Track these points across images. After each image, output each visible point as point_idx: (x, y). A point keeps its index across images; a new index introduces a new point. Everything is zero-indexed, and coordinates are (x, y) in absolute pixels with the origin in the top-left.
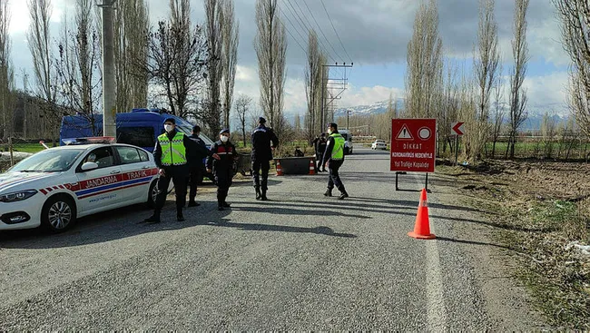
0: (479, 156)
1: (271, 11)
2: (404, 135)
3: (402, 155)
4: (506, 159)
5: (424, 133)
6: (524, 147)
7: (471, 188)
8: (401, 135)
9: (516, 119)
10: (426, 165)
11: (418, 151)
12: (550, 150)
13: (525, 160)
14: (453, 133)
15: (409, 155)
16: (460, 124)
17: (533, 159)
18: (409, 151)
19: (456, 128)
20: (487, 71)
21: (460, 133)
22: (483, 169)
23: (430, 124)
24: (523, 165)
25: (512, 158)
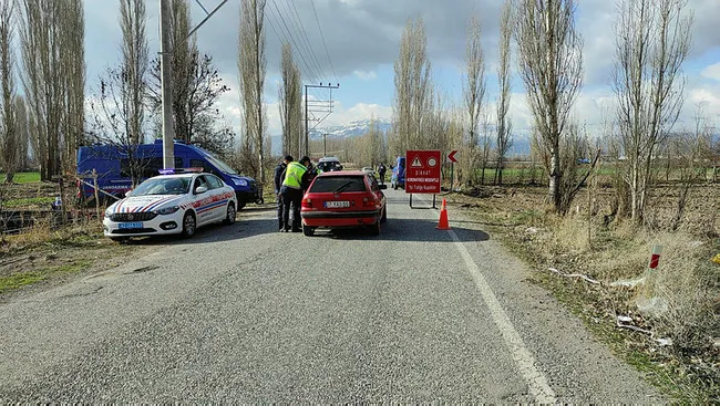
0: (470, 182)
2: (417, 164)
3: (415, 180)
4: (494, 185)
5: (432, 162)
6: (511, 173)
7: (468, 206)
8: (414, 164)
9: (503, 144)
10: (434, 188)
11: (428, 177)
12: (534, 176)
13: (512, 185)
14: (449, 160)
15: (420, 180)
16: (454, 152)
17: (518, 184)
18: (419, 176)
19: (451, 156)
20: (475, 97)
21: (454, 160)
22: (475, 193)
23: (437, 155)
24: (510, 190)
25: (500, 184)
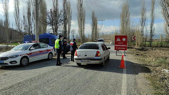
0: (141, 46)
1: (81, 5)
3: (118, 46)
4: (149, 47)
5: (124, 39)
6: (154, 43)
7: (138, 55)
8: (118, 40)
9: (152, 35)
10: (124, 48)
11: (123, 44)
12: (162, 44)
13: (154, 47)
14: (133, 39)
15: (120, 46)
16: (135, 37)
17: (157, 47)
18: (120, 44)
19: (134, 38)
20: (143, 21)
21: (135, 39)
22: (142, 50)
23: (125, 37)
24: (154, 48)
25: (151, 46)
